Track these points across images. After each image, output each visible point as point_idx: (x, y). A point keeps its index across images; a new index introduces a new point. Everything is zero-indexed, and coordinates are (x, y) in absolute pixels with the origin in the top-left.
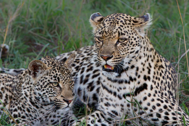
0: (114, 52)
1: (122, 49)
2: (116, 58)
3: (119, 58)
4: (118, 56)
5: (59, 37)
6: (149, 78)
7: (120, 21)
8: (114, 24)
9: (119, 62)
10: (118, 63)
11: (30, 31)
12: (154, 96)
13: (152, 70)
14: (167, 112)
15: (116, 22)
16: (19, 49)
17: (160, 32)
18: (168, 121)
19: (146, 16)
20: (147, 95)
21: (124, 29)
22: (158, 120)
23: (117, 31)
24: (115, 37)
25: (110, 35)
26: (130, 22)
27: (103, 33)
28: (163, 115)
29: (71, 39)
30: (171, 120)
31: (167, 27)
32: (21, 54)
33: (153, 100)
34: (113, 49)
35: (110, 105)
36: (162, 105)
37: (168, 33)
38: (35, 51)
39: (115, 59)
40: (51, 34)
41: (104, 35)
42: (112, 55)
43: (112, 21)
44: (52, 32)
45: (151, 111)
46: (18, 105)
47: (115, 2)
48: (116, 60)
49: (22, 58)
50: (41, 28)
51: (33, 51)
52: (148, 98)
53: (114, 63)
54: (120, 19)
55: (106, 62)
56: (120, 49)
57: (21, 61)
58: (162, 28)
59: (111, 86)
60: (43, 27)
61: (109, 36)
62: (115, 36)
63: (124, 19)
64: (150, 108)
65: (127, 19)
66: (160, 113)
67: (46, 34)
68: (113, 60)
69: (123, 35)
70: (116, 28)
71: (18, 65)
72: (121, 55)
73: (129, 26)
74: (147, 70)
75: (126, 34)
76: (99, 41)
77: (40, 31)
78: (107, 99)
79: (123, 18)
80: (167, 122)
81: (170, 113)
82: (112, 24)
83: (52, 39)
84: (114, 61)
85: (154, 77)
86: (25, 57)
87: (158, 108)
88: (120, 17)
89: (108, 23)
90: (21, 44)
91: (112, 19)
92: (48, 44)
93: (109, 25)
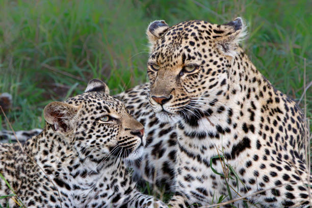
0: (174, 89)
1: (190, 83)
2: (178, 98)
3: (183, 99)
4: (183, 95)
5: (94, 70)
6: (252, 128)
7: (190, 33)
8: (179, 40)
9: (184, 106)
10: (182, 108)
11: (44, 64)
12: (265, 159)
13: (258, 114)
14: (290, 186)
15: (183, 36)
16: (28, 96)
17: (266, 49)
18: (293, 201)
19: (237, 21)
20: (251, 159)
21: (194, 48)
22: (275, 200)
23: (181, 54)
24: (176, 64)
25: (168, 60)
26: (209, 34)
27: (158, 57)
28: (283, 190)
29: (114, 73)
30: (298, 200)
31: (276, 40)
32: (31, 104)
33: (263, 167)
34: (173, 85)
35: (193, 179)
36: (281, 174)
37: (280, 49)
38: (55, 97)
39: (176, 100)
40: (81, 67)
41: (158, 61)
42: (171, 94)
43: (177, 35)
44: (82, 63)
45: (262, 185)
46: (35, 194)
47: (185, 3)
48: (178, 102)
49: (33, 111)
50: (62, 58)
51: (52, 97)
52: (254, 163)
53: (175, 107)
54: (191, 30)
55: (162, 107)
56: (187, 84)
57: (33, 116)
58: (268, 41)
59: (190, 145)
60: (65, 56)
61: (167, 63)
62: (177, 62)
63: (198, 30)
64: (260, 180)
65: (203, 29)
66: (277, 188)
67: (71, 67)
68: (174, 104)
69: (191, 60)
70: (180, 49)
71: (28, 124)
72: (187, 93)
73: (207, 41)
74: (247, 115)
75: (198, 57)
76: (152, 70)
77: (62, 63)
78: (187, 168)
79: (196, 28)
80: (292, 204)
81: (294, 187)
82: (177, 40)
83: (82, 75)
84: (176, 105)
85: (261, 126)
86: (40, 109)
87: (273, 180)
88: (192, 26)
89: (170, 39)
90: (30, 88)
91: (178, 31)
92: (77, 84)
93: (170, 41)
